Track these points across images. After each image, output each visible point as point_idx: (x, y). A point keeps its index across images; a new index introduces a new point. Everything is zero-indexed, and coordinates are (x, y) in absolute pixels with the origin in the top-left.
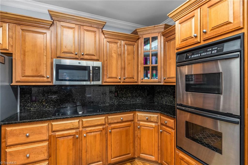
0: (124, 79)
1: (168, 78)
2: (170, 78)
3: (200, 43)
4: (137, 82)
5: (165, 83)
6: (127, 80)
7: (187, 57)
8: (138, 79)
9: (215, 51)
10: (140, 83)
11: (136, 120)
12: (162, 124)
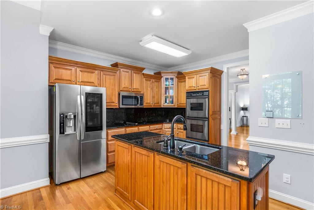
0: (154, 104)
1: (180, 104)
2: (181, 104)
3: (196, 90)
4: (160, 106)
5: (178, 106)
6: (156, 105)
7: (191, 95)
8: (161, 104)
9: (201, 94)
10: (162, 107)
11: (163, 129)
12: (178, 129)
